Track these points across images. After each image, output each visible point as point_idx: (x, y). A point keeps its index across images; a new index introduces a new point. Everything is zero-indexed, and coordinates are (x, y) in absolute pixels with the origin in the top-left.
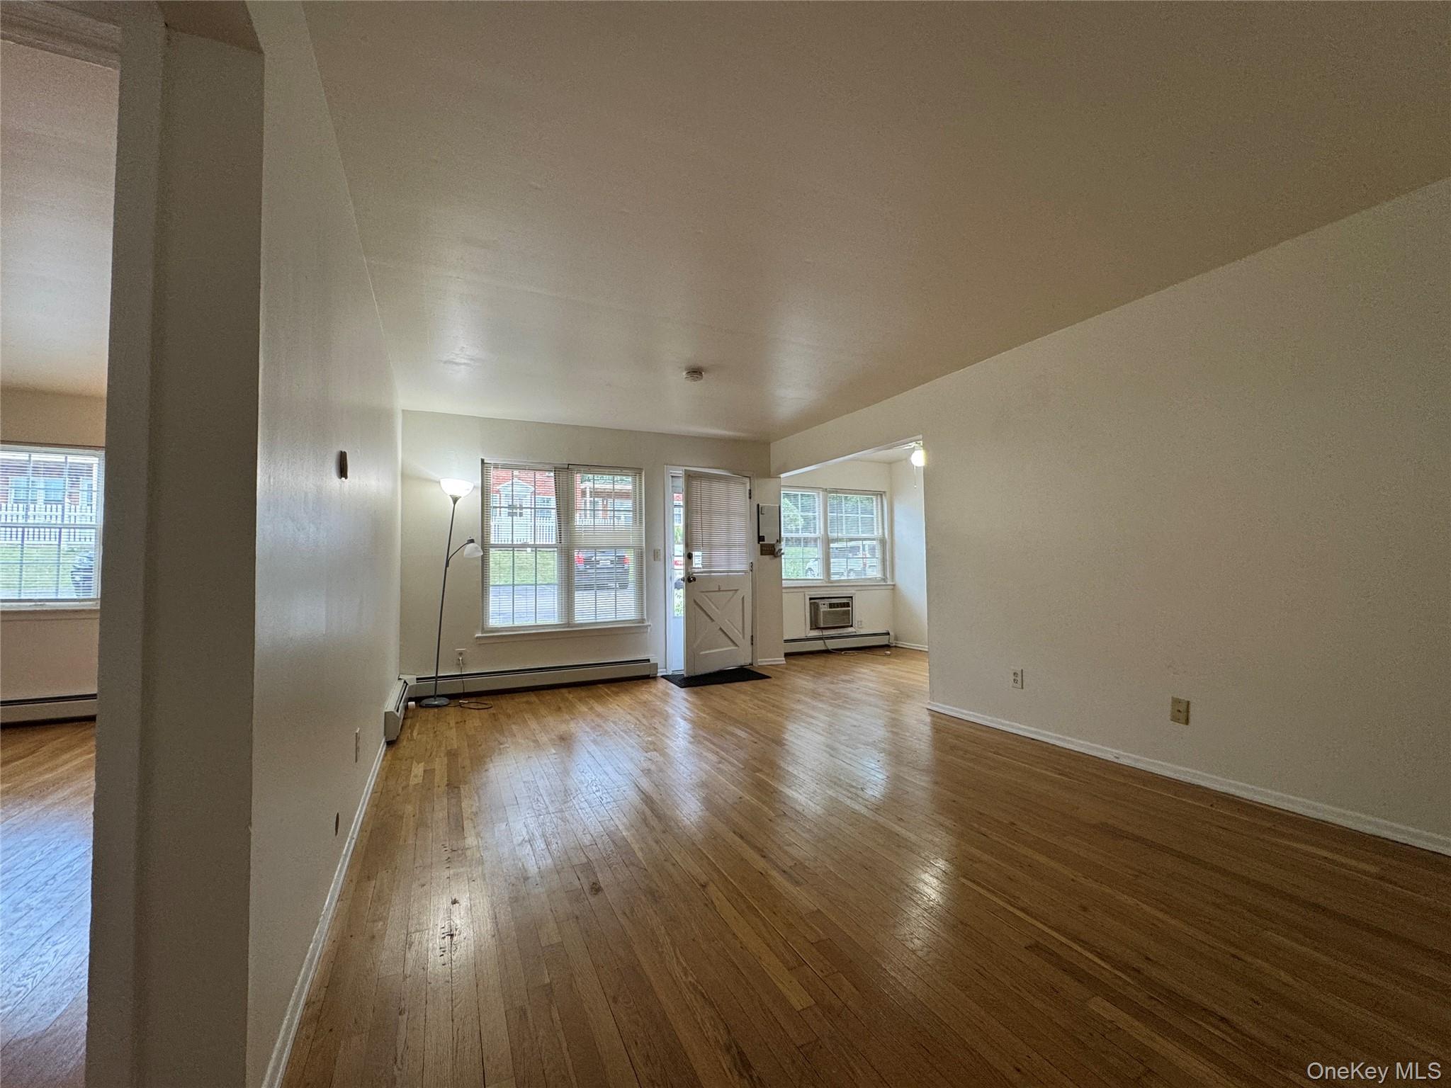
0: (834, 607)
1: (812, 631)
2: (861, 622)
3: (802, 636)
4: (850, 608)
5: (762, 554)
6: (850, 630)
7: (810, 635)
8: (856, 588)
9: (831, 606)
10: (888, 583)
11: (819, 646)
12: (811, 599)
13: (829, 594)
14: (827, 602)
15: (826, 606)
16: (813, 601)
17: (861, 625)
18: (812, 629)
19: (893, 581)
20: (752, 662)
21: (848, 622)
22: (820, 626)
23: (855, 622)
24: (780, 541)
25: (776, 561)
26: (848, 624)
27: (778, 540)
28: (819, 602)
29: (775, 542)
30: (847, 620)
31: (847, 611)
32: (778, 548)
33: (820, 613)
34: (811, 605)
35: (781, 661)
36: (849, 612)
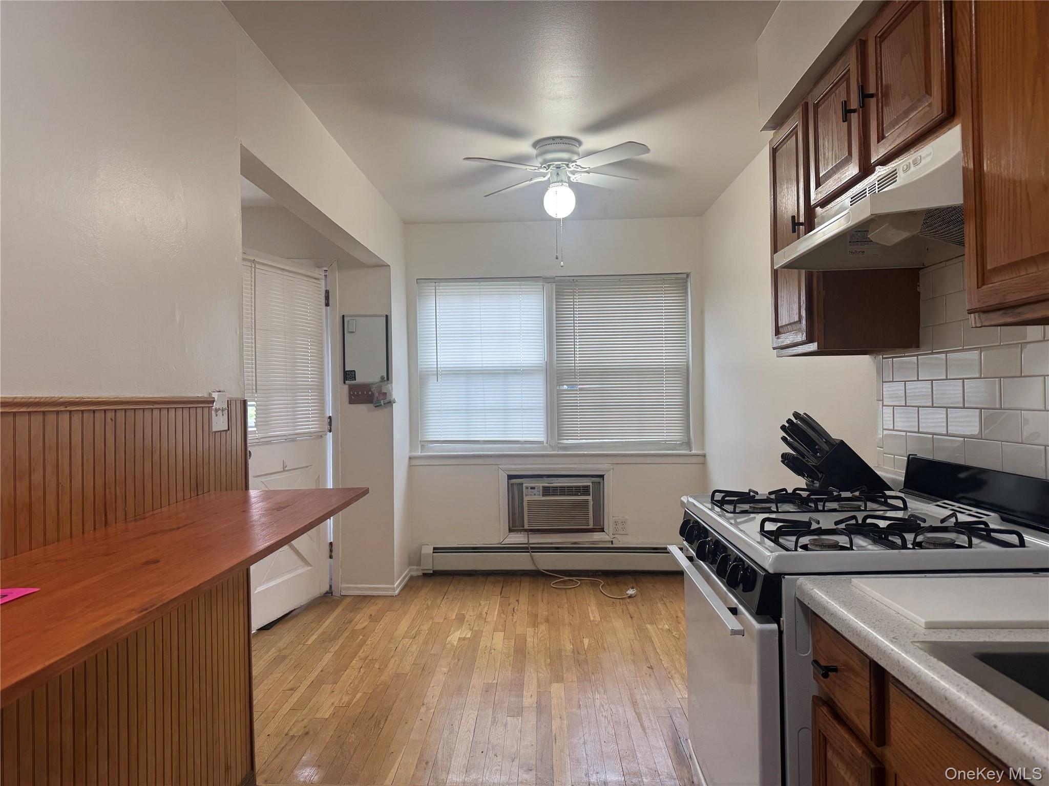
0: (564, 495)
1: (512, 535)
2: (623, 523)
3: (493, 541)
4: (590, 498)
5: (350, 403)
6: (597, 536)
7: (508, 541)
8: (610, 460)
9: (547, 491)
10: (693, 452)
11: (521, 562)
12: (510, 477)
13: (550, 469)
14: (540, 484)
15: (535, 491)
16: (513, 481)
17: (623, 529)
18: (510, 530)
19: (703, 448)
20: (331, 586)
21: (591, 522)
22: (526, 527)
23: (608, 524)
24: (388, 378)
25: (379, 414)
26: (591, 526)
27: (382, 378)
28: (527, 483)
29: (377, 379)
30: (588, 520)
31: (587, 501)
32: (384, 391)
33: (525, 504)
34: (510, 487)
35: (394, 589)
36: (591, 503)
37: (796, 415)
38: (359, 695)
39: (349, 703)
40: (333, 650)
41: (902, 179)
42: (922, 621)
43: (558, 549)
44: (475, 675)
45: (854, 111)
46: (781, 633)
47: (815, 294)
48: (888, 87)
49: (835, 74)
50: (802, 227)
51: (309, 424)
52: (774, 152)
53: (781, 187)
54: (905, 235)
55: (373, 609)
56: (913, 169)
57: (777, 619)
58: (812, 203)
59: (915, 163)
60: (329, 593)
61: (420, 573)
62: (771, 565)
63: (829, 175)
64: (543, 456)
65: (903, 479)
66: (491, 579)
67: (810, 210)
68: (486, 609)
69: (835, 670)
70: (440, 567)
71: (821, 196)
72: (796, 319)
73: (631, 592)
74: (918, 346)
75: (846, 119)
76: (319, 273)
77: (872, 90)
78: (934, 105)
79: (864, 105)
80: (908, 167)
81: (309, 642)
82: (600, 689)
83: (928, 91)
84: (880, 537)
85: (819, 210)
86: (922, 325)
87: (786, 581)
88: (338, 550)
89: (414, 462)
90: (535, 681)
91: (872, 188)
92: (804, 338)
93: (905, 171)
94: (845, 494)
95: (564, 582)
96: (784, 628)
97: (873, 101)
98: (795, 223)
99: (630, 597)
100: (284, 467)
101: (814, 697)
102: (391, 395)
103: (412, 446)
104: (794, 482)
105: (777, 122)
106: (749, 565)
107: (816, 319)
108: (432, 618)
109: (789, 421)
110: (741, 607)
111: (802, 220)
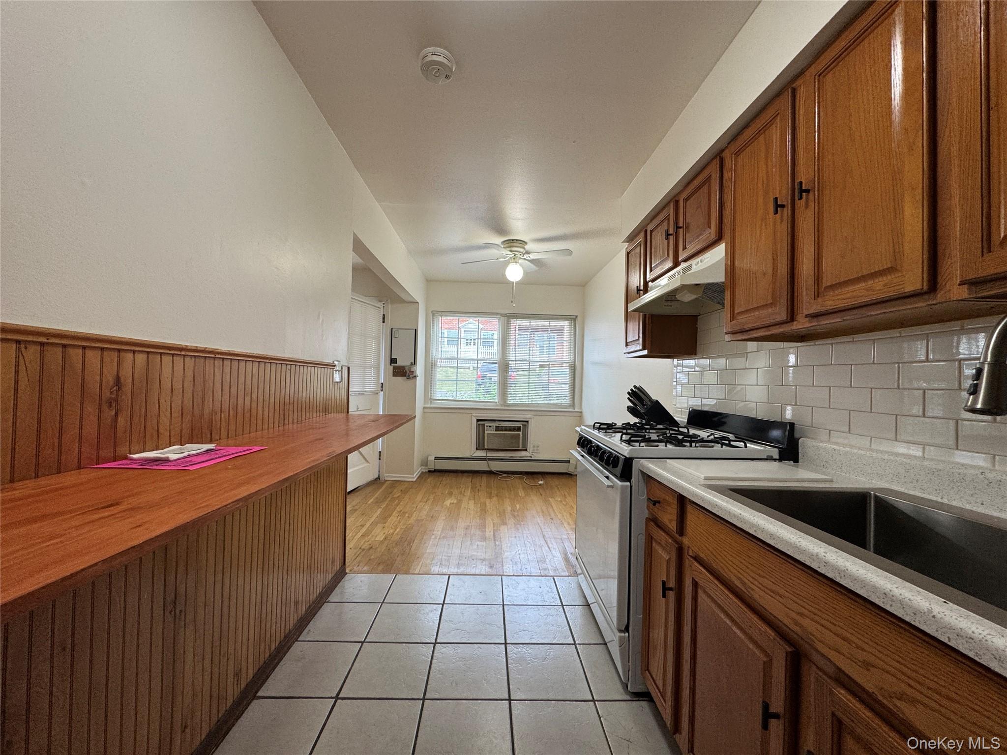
0: (502, 431)
1: (478, 451)
2: (538, 447)
3: (467, 454)
4: (521, 433)
6: (523, 453)
7: (475, 454)
8: (532, 413)
9: (497, 429)
10: (576, 410)
11: (482, 466)
12: (478, 420)
13: (500, 417)
14: (494, 425)
15: (492, 428)
16: (479, 423)
17: (537, 450)
18: (477, 449)
19: (581, 408)
20: (379, 476)
21: (521, 446)
22: (486, 447)
23: (530, 446)
24: (414, 363)
25: (410, 382)
26: (521, 448)
27: (412, 363)
28: (487, 424)
29: (409, 364)
30: (519, 444)
31: (519, 434)
32: (412, 370)
33: (486, 435)
34: (478, 426)
35: (413, 478)
36: (521, 436)
37: (635, 387)
38: (398, 530)
39: (393, 534)
40: (383, 507)
41: (694, 269)
42: (702, 476)
43: (502, 460)
44: (460, 521)
45: (671, 235)
46: (631, 487)
47: (647, 326)
48: (688, 223)
49: (662, 216)
50: (641, 292)
51: (371, 387)
52: (628, 254)
53: (631, 271)
54: (694, 297)
55: (403, 487)
56: (700, 263)
57: (629, 480)
58: (648, 280)
59: (701, 261)
60: (379, 478)
61: (427, 471)
62: (628, 454)
63: (657, 266)
64: (496, 409)
65: (686, 421)
66: (466, 474)
67: (646, 284)
68: (463, 490)
69: (659, 502)
70: (438, 467)
71: (653, 277)
72: (637, 338)
73: (541, 482)
74: (696, 354)
75: (667, 238)
76: (380, 305)
77: (681, 224)
78: (712, 233)
79: (676, 232)
80: (698, 263)
81: (369, 502)
82: (526, 529)
83: (710, 227)
84: (679, 443)
85: (650, 284)
86: (698, 343)
87: (634, 461)
88: (384, 456)
89: (426, 410)
90: (492, 525)
91: (679, 273)
92: (641, 348)
93: (696, 265)
94: (659, 426)
95: (505, 477)
96: (633, 484)
97: (681, 230)
98: (638, 290)
99: (540, 485)
100: (357, 409)
101: (646, 518)
102: (416, 372)
103: (425, 402)
104: (633, 420)
105: (630, 239)
106: (616, 455)
107: (647, 338)
108: (435, 493)
109: (632, 390)
110: (611, 476)
111: (642, 288)
